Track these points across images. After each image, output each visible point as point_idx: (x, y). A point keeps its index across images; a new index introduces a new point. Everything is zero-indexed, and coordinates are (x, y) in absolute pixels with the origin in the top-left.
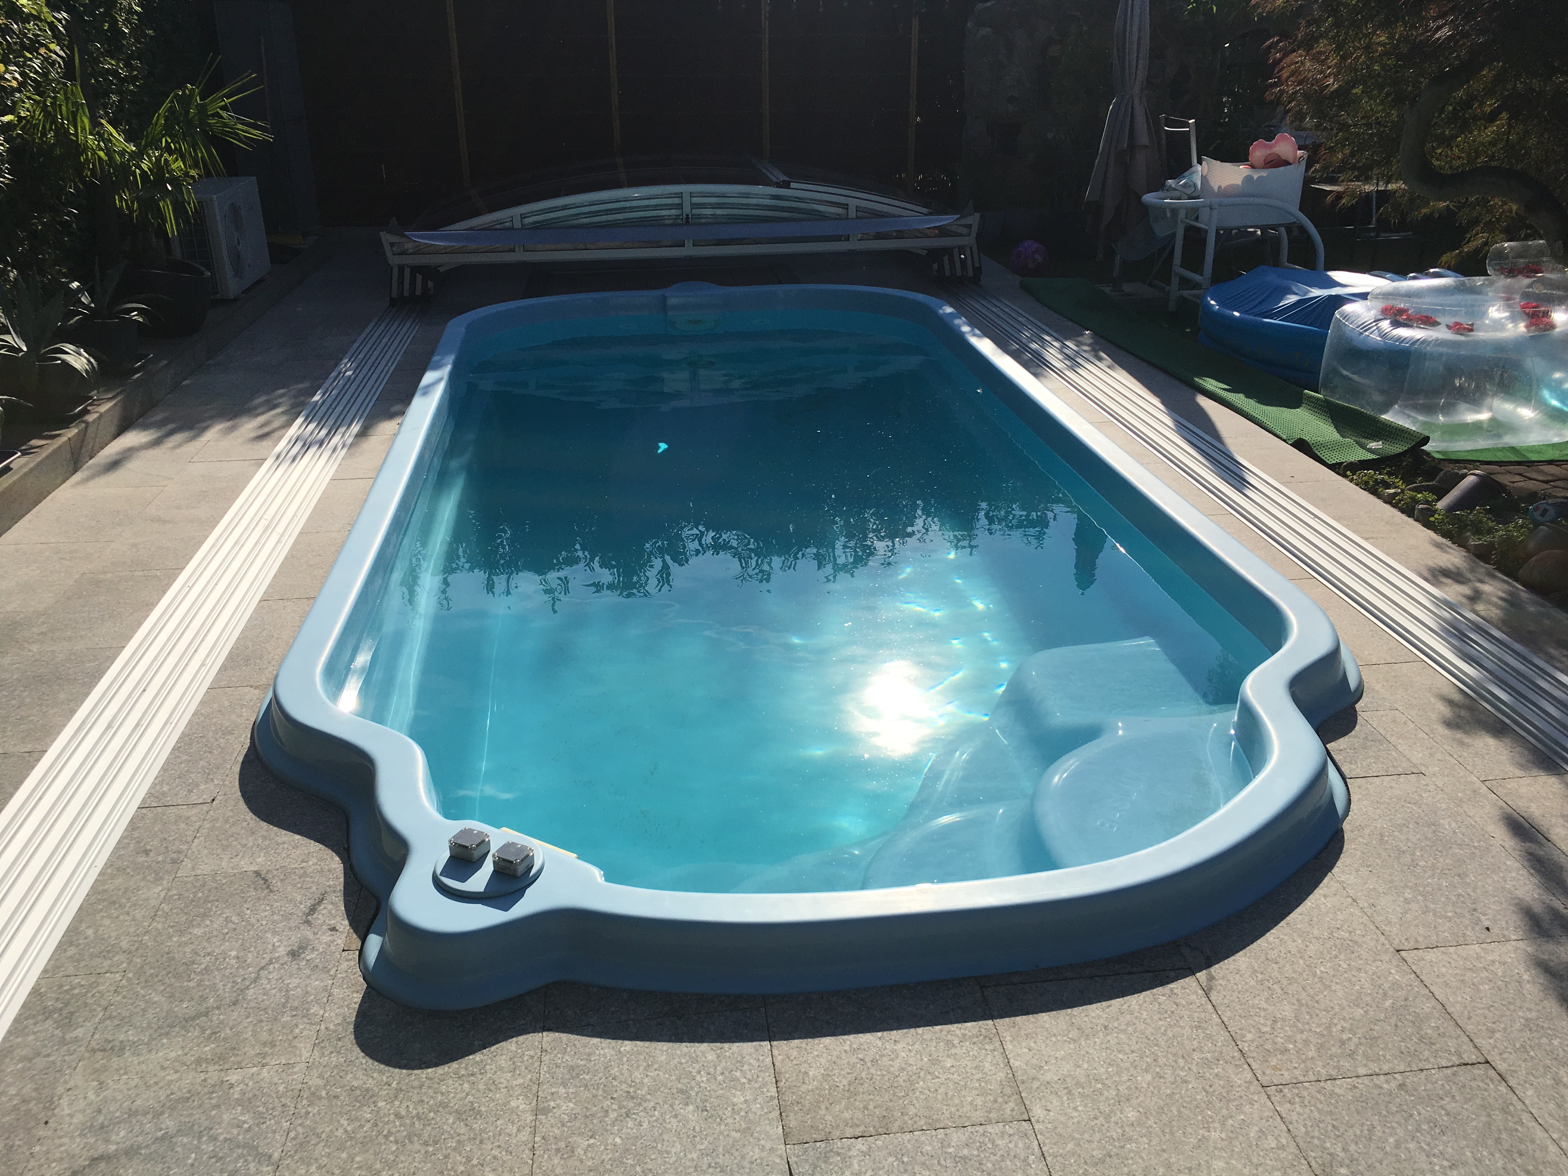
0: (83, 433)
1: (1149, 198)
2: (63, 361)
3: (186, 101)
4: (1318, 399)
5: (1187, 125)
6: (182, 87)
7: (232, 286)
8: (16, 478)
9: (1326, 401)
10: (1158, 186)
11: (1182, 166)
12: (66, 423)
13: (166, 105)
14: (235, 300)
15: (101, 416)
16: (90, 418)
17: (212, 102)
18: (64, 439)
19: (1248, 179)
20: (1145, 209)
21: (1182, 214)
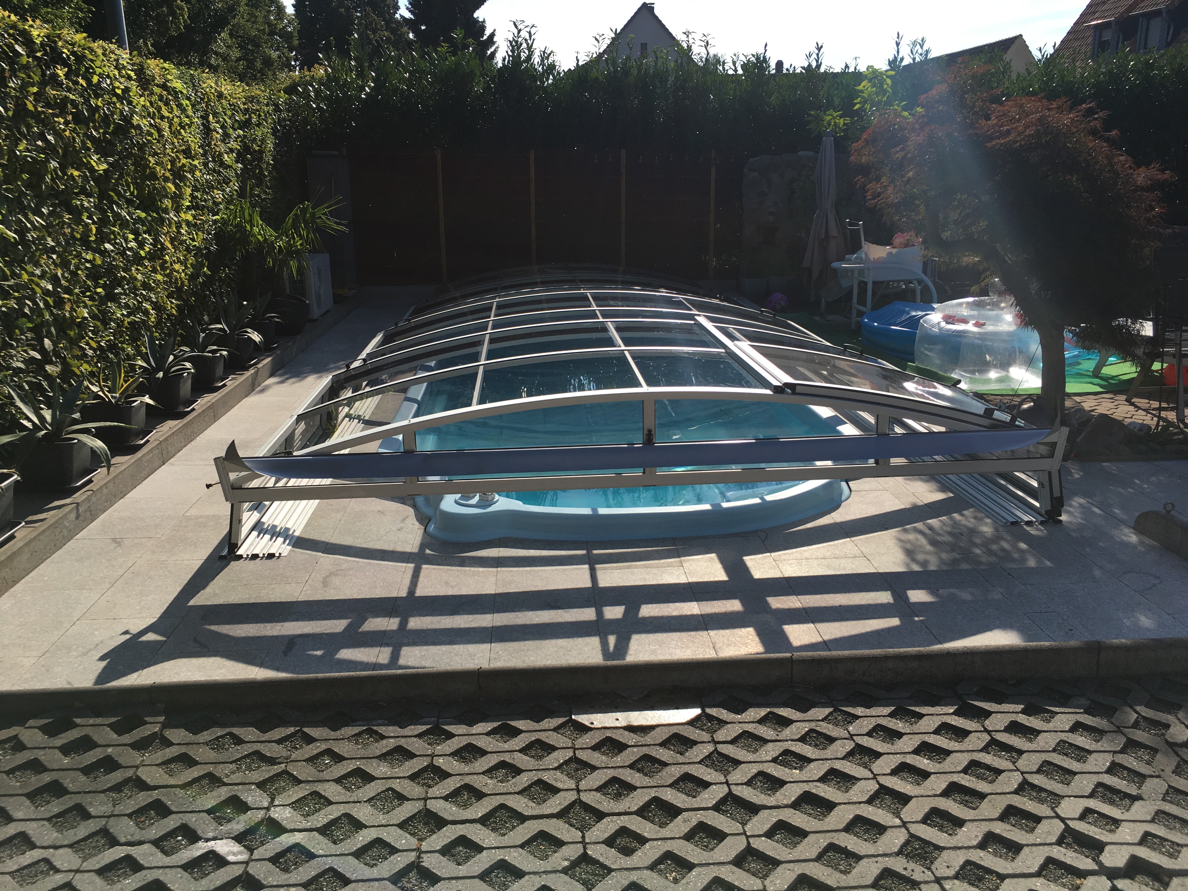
0: (256, 373)
1: (835, 265)
2: (248, 336)
3: (304, 211)
4: (913, 366)
5: (858, 225)
6: (302, 203)
7: (316, 312)
8: (229, 389)
9: (916, 367)
10: (842, 259)
11: (856, 247)
12: (247, 369)
13: (294, 212)
14: (317, 320)
15: (264, 365)
16: (260, 366)
17: (318, 211)
18: (244, 377)
19: (890, 254)
20: (835, 270)
21: (856, 274)
